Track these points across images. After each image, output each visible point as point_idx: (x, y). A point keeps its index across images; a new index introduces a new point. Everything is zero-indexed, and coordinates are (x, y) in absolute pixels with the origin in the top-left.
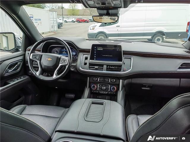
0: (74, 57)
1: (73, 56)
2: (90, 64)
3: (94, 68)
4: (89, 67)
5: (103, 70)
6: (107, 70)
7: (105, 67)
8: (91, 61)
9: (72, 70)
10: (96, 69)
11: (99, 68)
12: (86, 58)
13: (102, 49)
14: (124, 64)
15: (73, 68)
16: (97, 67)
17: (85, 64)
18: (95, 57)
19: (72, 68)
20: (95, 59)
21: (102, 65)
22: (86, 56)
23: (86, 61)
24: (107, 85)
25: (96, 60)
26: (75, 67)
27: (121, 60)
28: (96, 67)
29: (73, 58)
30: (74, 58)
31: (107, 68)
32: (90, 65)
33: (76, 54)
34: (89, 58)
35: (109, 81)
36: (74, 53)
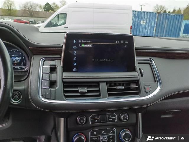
0: (18, 67)
1: (13, 64)
2: (66, 84)
3: (77, 92)
4: (65, 92)
5: (99, 96)
6: (109, 95)
7: (103, 87)
8: (65, 75)
9: (14, 102)
10: (83, 95)
11: (89, 91)
12: (53, 69)
13: (90, 45)
14: (142, 75)
15: (16, 97)
16: (85, 90)
17: (52, 84)
18: (75, 64)
19: (14, 99)
20: (74, 70)
21: (97, 84)
22: (52, 63)
23: (54, 76)
24: (111, 130)
25: (77, 72)
26: (24, 95)
27: (132, 69)
28: (81, 90)
29: (14, 69)
30: (17, 69)
31: (109, 90)
32: (65, 87)
33: (22, 61)
34: (59, 68)
35: (114, 120)
36: (18, 58)
